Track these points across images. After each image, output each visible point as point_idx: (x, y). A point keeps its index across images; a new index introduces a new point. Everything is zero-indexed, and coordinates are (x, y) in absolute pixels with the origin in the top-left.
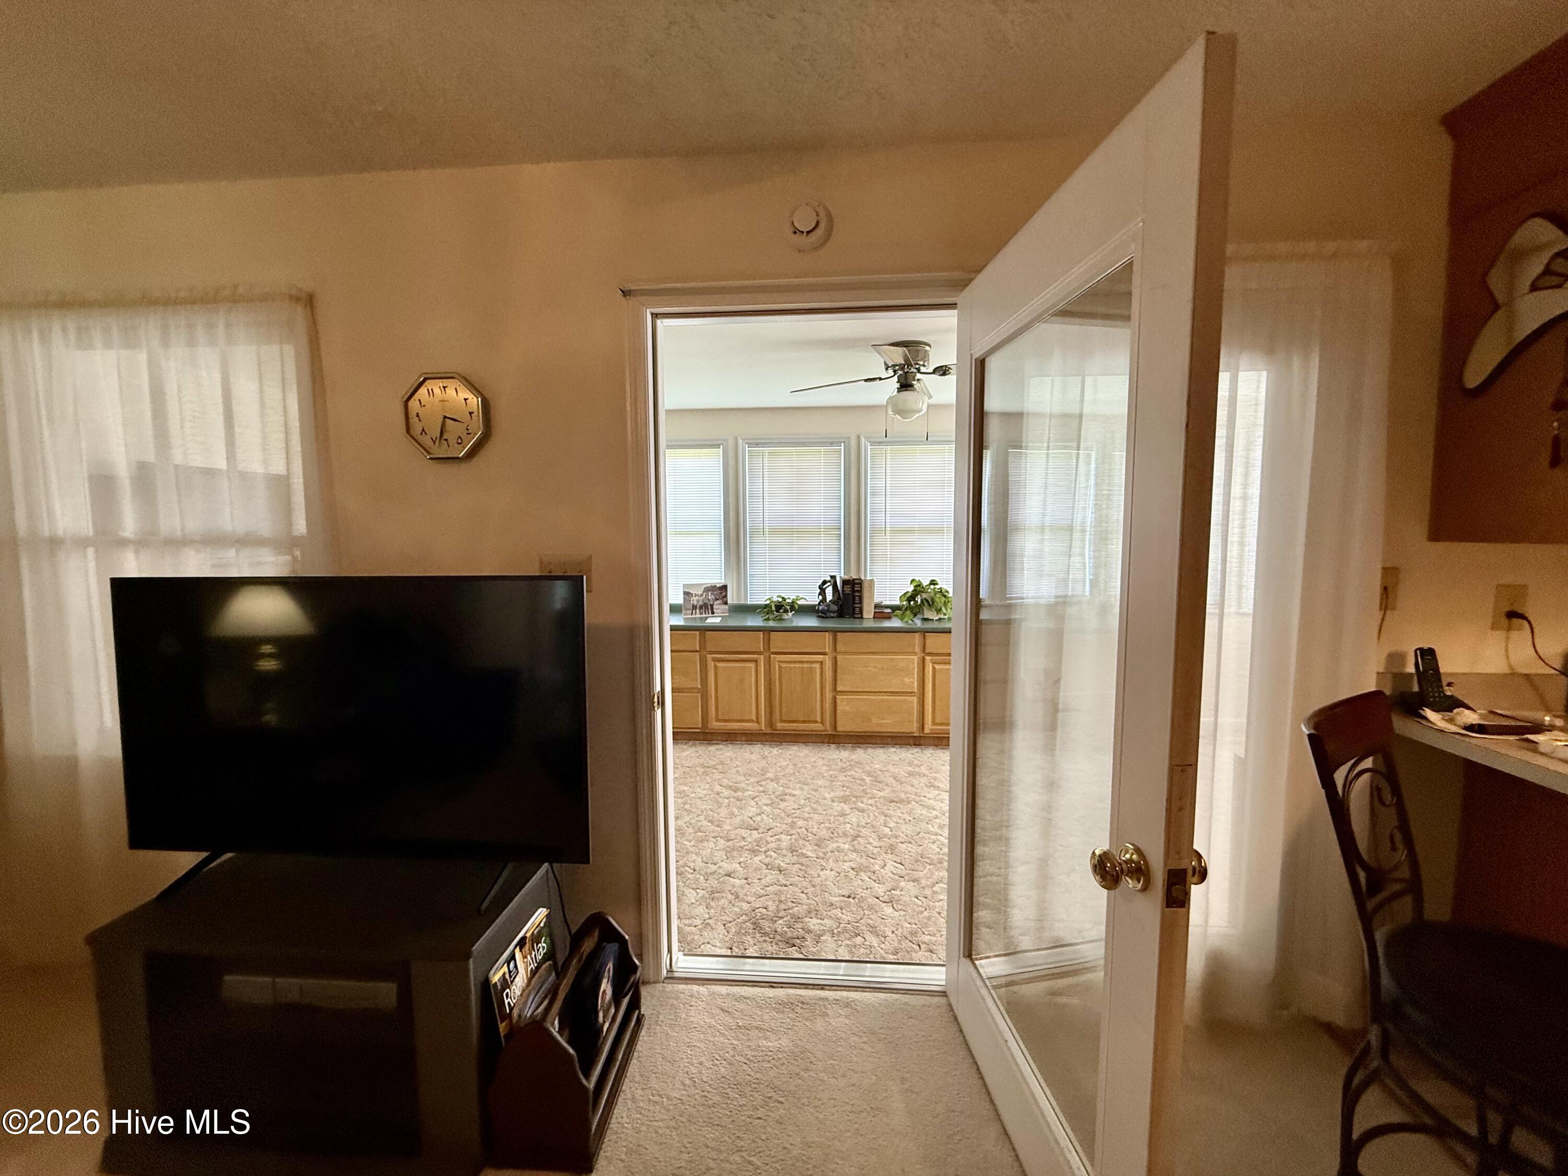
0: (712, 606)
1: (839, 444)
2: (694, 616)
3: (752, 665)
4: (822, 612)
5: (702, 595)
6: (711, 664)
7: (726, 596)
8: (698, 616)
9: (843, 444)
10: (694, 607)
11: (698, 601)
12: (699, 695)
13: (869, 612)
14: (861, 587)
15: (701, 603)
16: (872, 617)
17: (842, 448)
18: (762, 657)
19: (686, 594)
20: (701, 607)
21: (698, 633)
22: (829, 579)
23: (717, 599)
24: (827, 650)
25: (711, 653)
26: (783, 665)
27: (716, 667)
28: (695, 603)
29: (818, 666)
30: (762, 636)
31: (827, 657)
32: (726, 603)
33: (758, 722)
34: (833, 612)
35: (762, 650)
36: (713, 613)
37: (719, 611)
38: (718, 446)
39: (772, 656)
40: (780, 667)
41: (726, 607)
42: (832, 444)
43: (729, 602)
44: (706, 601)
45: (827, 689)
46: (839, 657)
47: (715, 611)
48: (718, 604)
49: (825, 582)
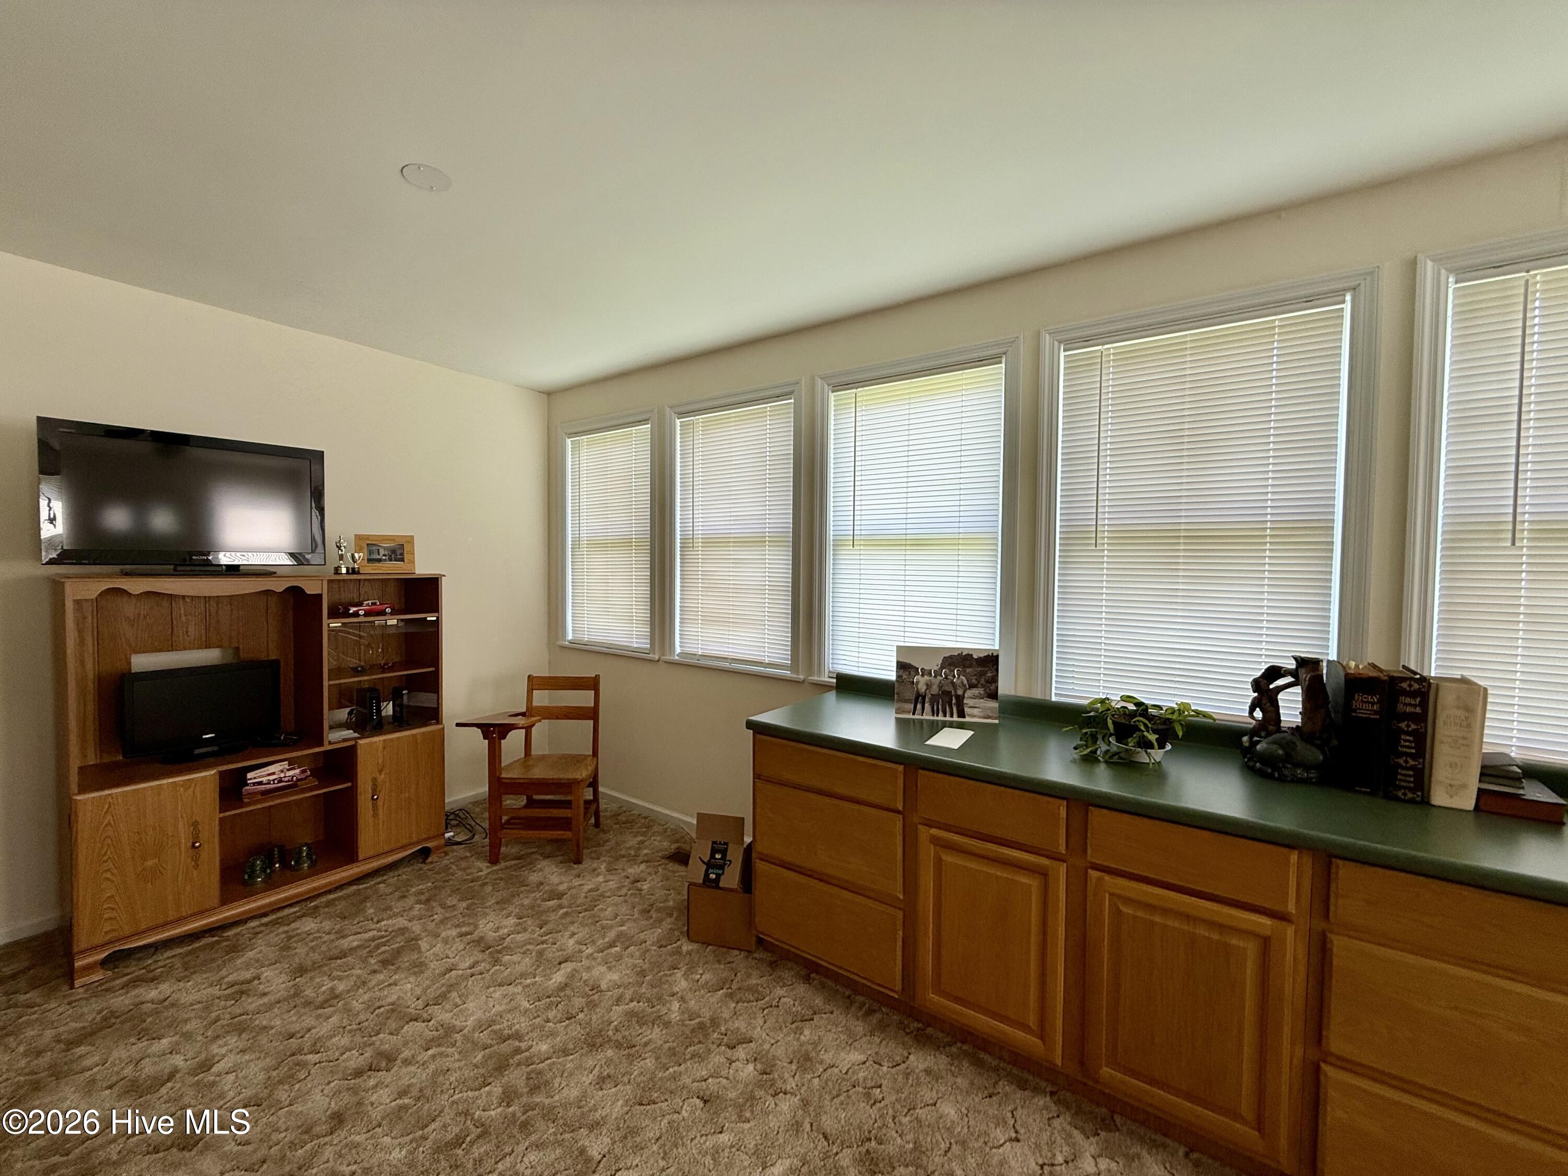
0: (960, 699)
1: (1336, 295)
2: (916, 717)
3: (1031, 882)
4: (1266, 759)
5: (937, 674)
6: (928, 852)
7: (994, 680)
8: (927, 716)
9: (1348, 298)
10: (919, 698)
11: (929, 686)
12: (900, 915)
13: (1455, 789)
14: (1424, 704)
15: (935, 690)
16: (1470, 804)
17: (1347, 307)
18: (1063, 868)
19: (902, 666)
20: (934, 700)
21: (901, 768)
22: (1292, 665)
23: (972, 686)
24: (1291, 908)
25: (930, 824)
26: (1127, 910)
27: (939, 861)
28: (922, 688)
29: (1251, 948)
30: (1063, 812)
31: (1290, 931)
32: (993, 696)
33: (1042, 1038)
34: (1307, 767)
35: (1062, 849)
36: (962, 714)
37: (975, 711)
38: (993, 359)
39: (1093, 874)
40: (1117, 913)
41: (994, 704)
42: (1309, 301)
43: (1001, 691)
44: (949, 688)
45: (1287, 1030)
46: (1338, 943)
47: (967, 710)
48: (974, 697)
49: (1274, 672)
